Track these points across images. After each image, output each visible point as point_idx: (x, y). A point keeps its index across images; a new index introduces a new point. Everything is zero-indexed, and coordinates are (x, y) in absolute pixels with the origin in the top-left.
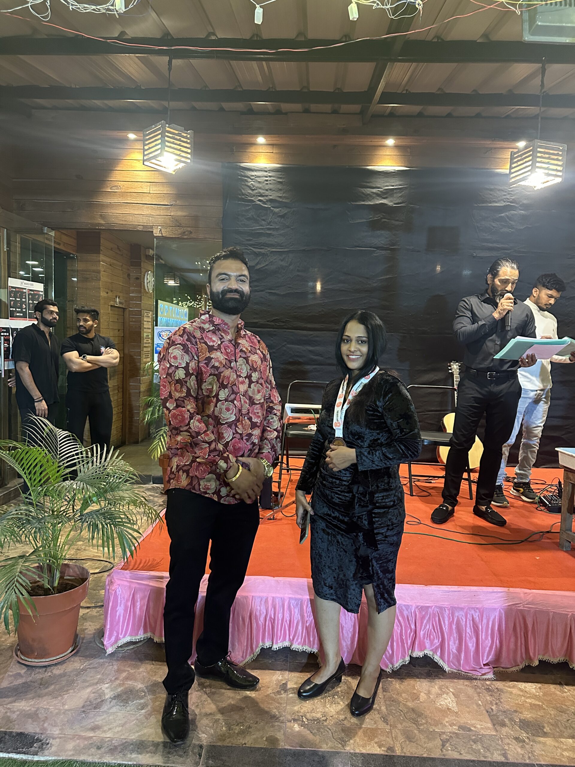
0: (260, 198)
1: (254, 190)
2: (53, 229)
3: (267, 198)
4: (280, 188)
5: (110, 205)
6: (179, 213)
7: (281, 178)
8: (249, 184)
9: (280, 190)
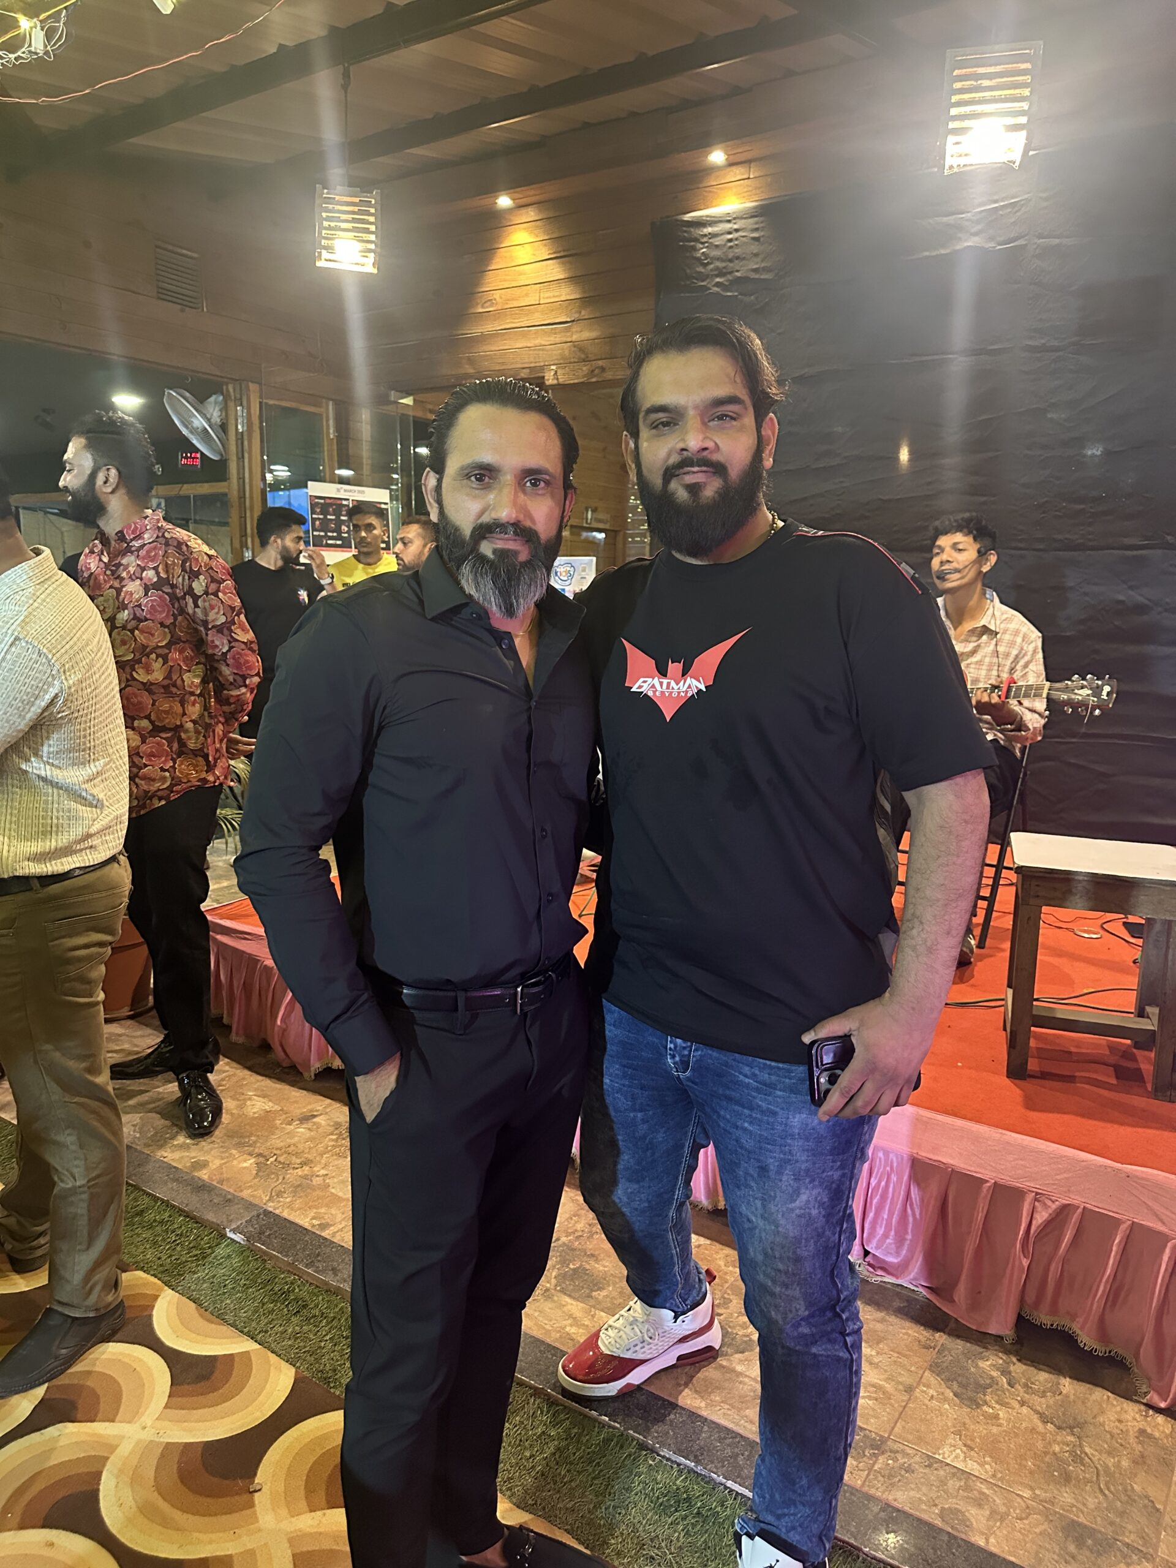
0: (718, 280)
1: (708, 264)
2: (408, 394)
3: (730, 277)
4: (755, 252)
5: (483, 338)
6: (587, 335)
7: (757, 230)
8: (699, 255)
9: (756, 255)
